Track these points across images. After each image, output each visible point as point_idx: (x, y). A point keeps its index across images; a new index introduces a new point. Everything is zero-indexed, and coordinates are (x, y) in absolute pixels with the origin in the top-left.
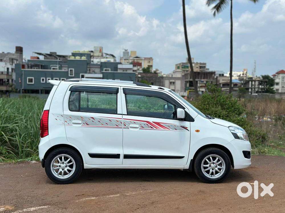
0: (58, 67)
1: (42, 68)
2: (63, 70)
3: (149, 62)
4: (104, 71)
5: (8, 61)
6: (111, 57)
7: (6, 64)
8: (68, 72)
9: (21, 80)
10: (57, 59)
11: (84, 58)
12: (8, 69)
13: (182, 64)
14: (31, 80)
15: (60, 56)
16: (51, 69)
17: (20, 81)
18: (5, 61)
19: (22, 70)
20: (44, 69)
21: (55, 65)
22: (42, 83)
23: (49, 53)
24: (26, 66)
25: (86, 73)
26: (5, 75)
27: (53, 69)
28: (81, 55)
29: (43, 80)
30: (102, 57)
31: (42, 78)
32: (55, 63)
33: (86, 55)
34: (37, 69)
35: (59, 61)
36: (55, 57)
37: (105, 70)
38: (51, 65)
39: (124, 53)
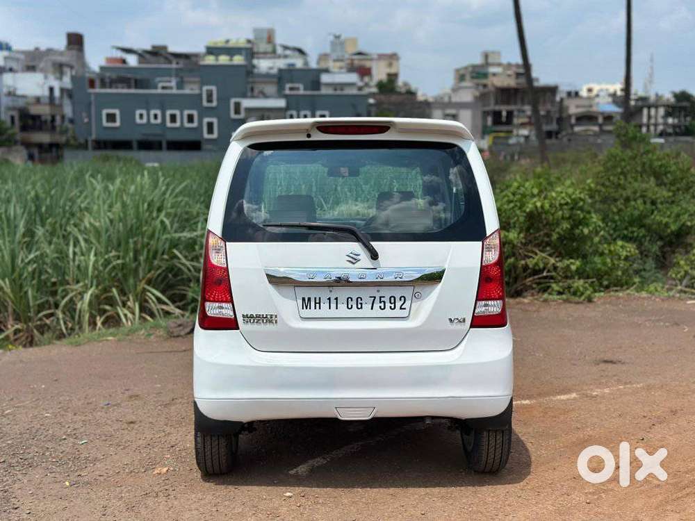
0: (173, 84)
1: (136, 87)
2: (187, 91)
3: (390, 65)
4: (287, 92)
5: (51, 69)
6: (297, 54)
7: (46, 78)
8: (200, 96)
9: (89, 116)
10: (170, 62)
11: (238, 60)
12: (51, 89)
13: (470, 69)
14: (111, 118)
15: (177, 56)
16: (156, 88)
17: (86, 120)
18: (42, 70)
19: (90, 94)
20: (142, 88)
21: (167, 79)
22: (140, 124)
23: (148, 48)
24: (98, 83)
25: (244, 96)
26: (45, 104)
27: (164, 88)
28: (231, 51)
29: (141, 116)
30: (273, 55)
31: (138, 112)
32: (167, 73)
33: (244, 52)
34: (123, 88)
35: (177, 69)
36: (166, 58)
37: (291, 89)
38: (158, 79)
39: (333, 44)
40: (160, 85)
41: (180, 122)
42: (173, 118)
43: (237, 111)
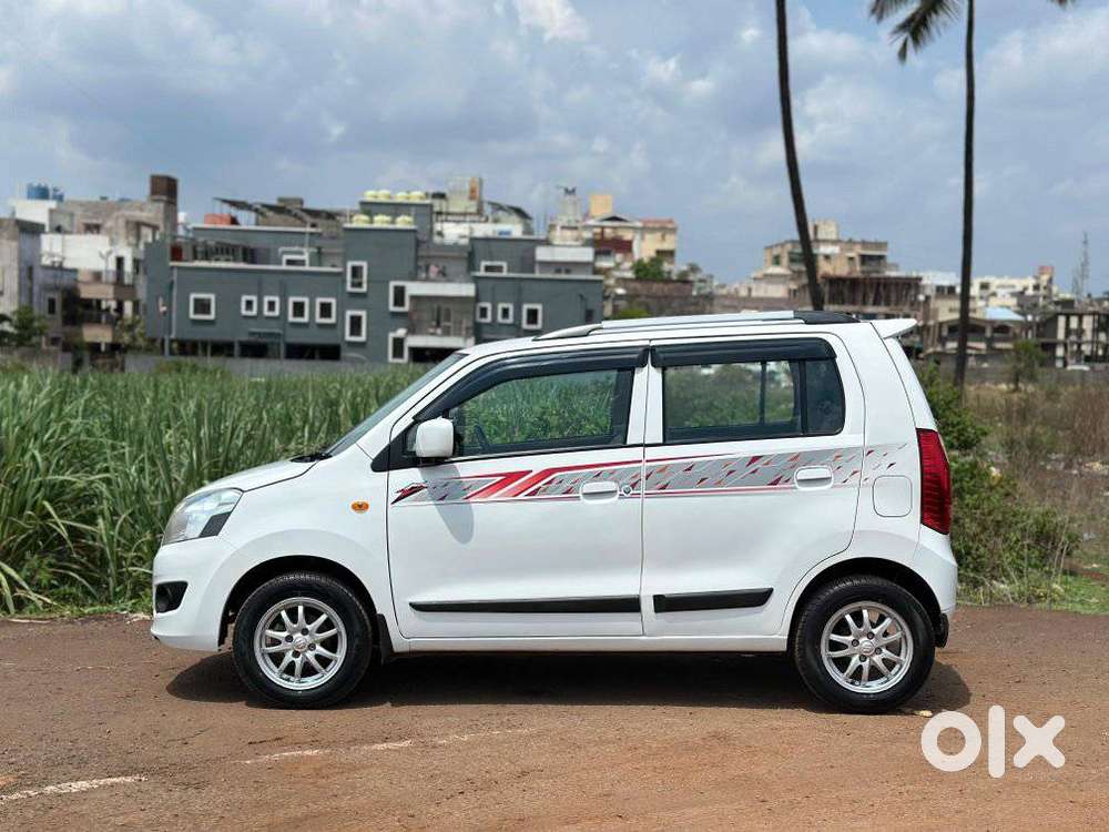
0: (306, 257)
1: (245, 260)
2: (327, 268)
3: (663, 237)
4: (482, 273)
5: (122, 231)
6: (515, 217)
7: (112, 242)
8: (342, 275)
9: (169, 304)
10: (304, 223)
11: (403, 222)
12: (120, 261)
13: (789, 248)
14: (202, 306)
15: (314, 213)
16: (280, 263)
17: (163, 309)
18: (109, 232)
19: (172, 268)
20: (253, 262)
21: (296, 249)
22: (246, 317)
23: (274, 202)
25: (413, 278)
26: (107, 283)
27: (290, 262)
28: (395, 209)
29: (249, 304)
30: (476, 218)
31: (245, 298)
32: (297, 239)
33: (413, 211)
34: (228, 260)
35: (312, 234)
36: (297, 216)
38: (281, 250)
39: (561, 202)
40: (286, 257)
41: (310, 315)
42: (299, 309)
43: (399, 300)
